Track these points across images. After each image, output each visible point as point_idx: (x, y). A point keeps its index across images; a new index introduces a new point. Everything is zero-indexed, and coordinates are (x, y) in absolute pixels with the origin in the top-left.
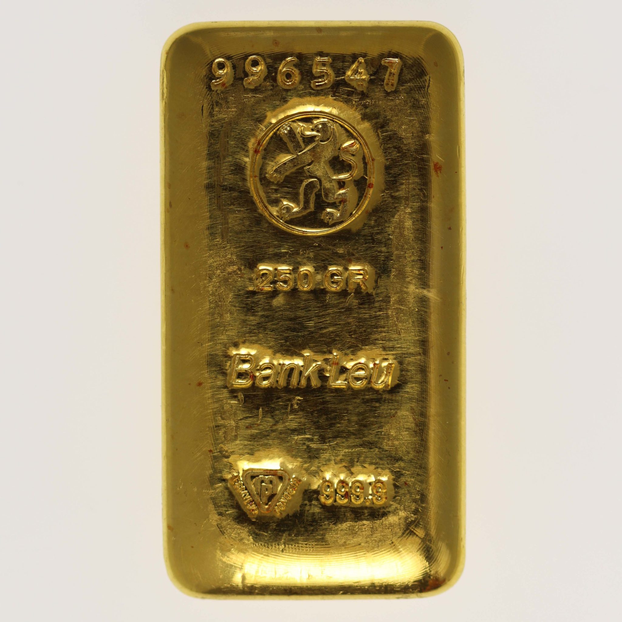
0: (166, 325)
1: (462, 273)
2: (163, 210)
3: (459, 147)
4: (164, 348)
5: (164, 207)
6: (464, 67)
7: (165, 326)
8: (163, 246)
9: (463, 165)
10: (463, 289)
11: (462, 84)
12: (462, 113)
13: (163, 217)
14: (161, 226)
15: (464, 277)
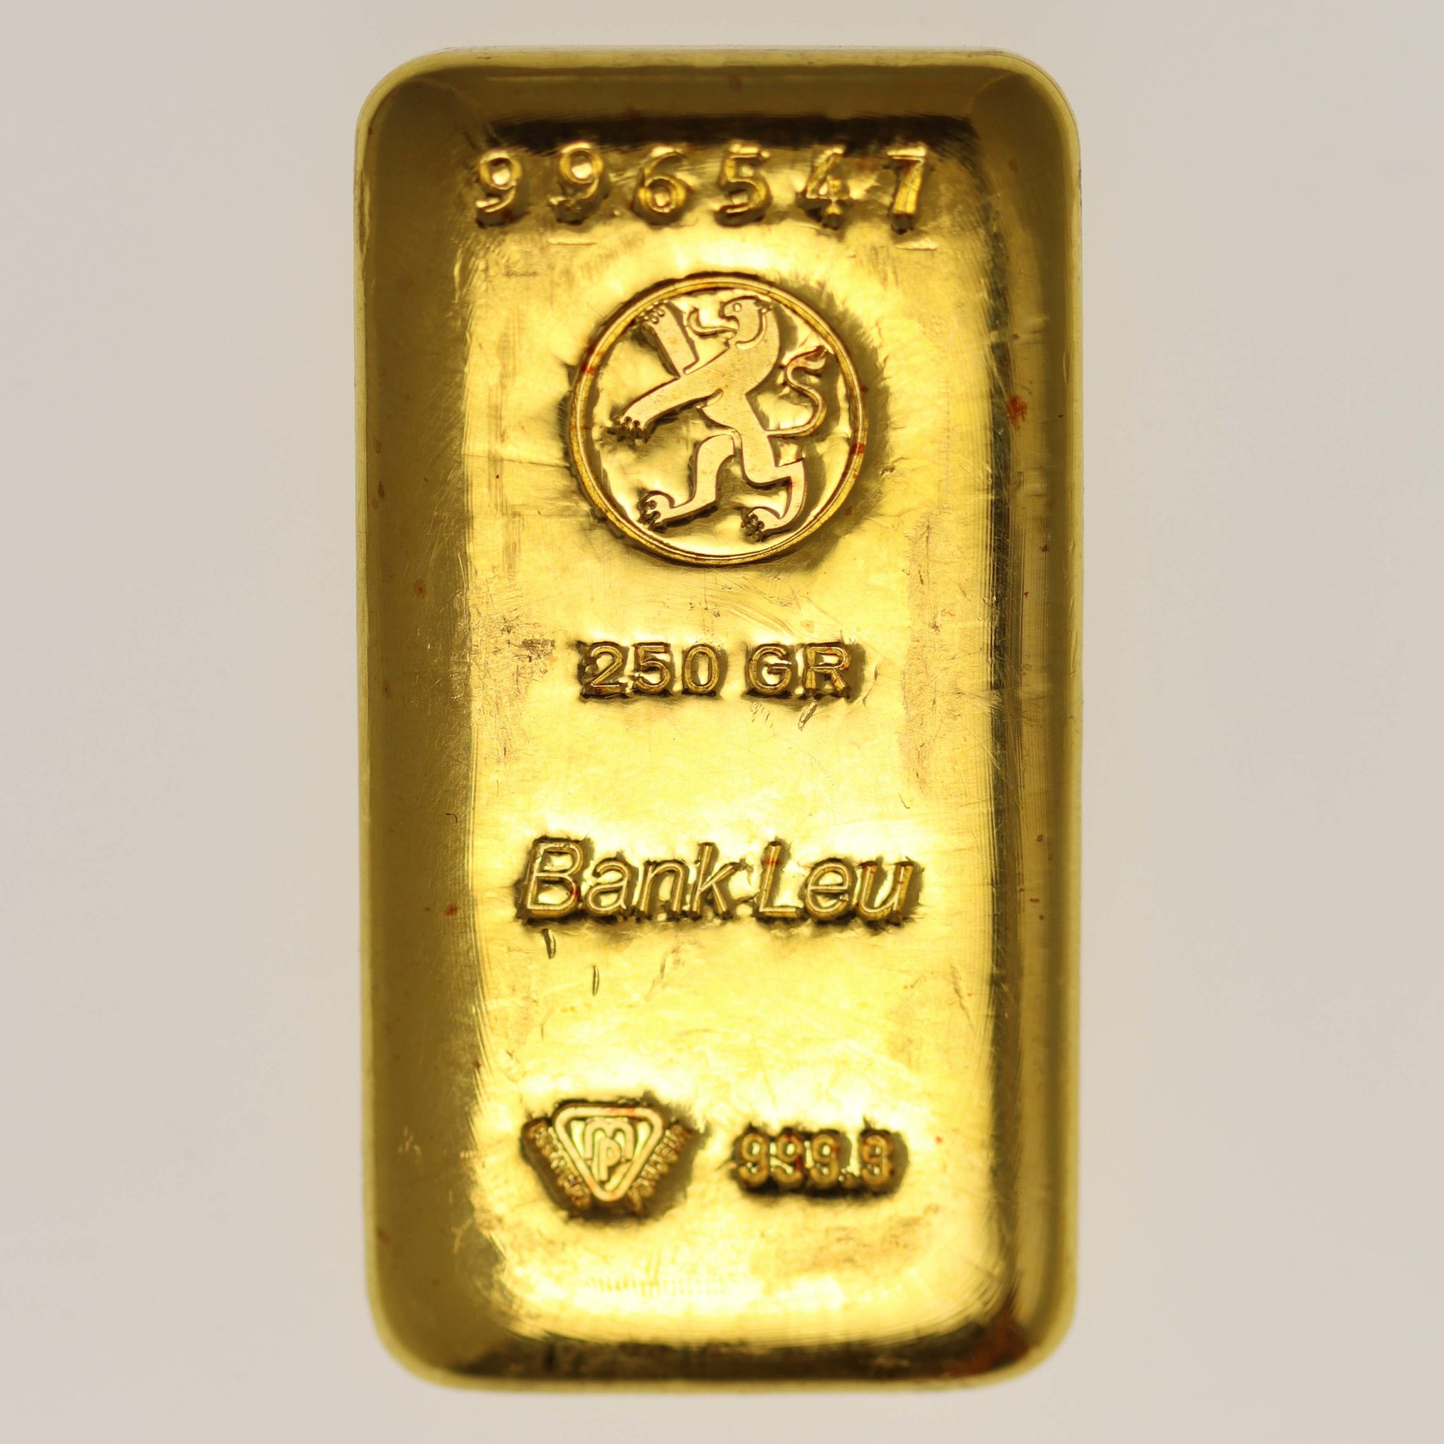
0: (372, 768)
1: (1073, 648)
2: (363, 502)
3: (1068, 356)
4: (367, 819)
5: (364, 493)
6: (1080, 165)
7: (368, 771)
8: (363, 585)
9: (1076, 396)
10: (1075, 686)
11: (1075, 206)
12: (1076, 274)
13: (363, 516)
14: (358, 536)
15: (1078, 657)
